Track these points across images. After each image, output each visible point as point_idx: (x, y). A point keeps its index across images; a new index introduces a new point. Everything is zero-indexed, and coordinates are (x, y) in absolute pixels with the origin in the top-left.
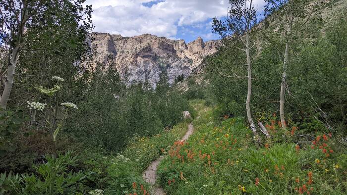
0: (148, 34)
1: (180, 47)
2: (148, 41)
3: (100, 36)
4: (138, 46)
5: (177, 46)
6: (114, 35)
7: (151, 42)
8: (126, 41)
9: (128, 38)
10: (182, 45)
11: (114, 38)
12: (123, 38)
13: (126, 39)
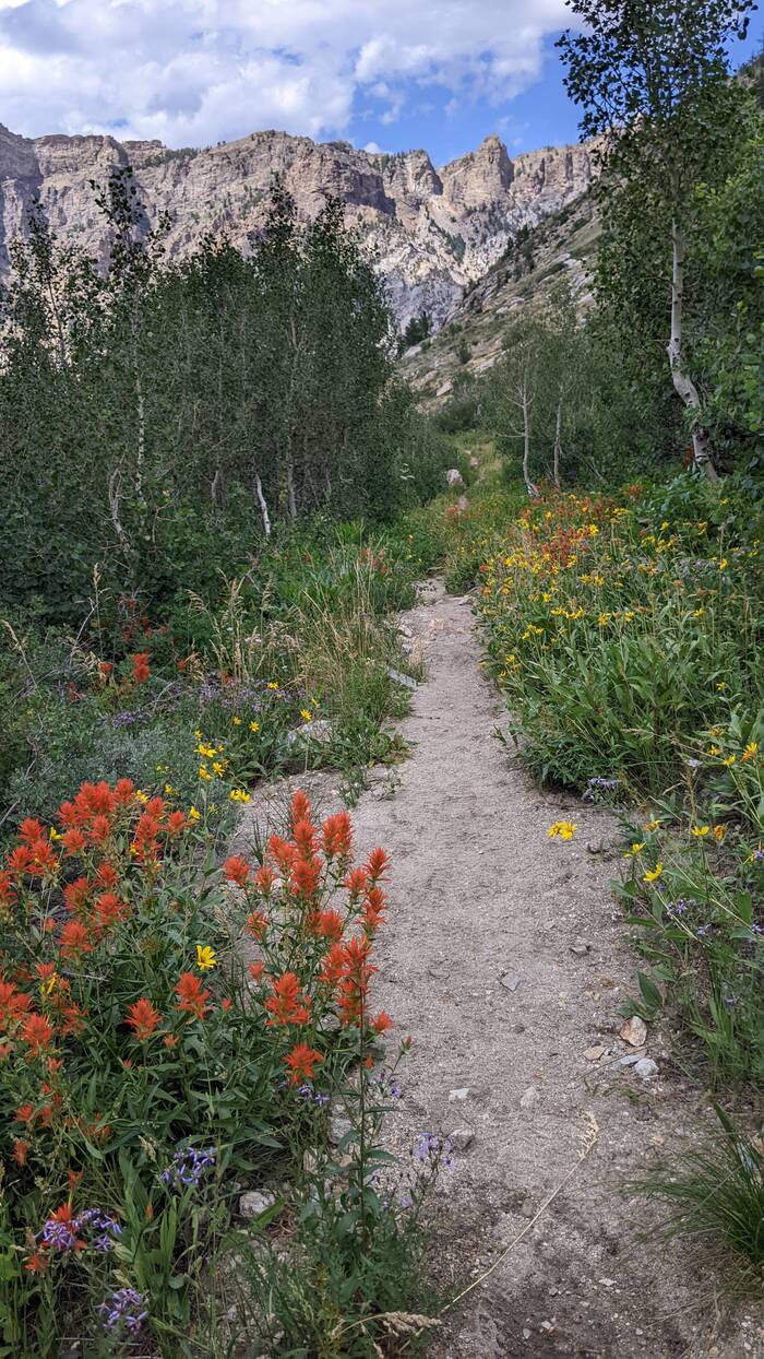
0: (273, 134)
1: (412, 186)
2: (277, 166)
3: (77, 151)
4: (236, 188)
5: (397, 182)
6: (133, 145)
7: (289, 165)
8: (184, 168)
9: (193, 154)
10: (418, 177)
11: (136, 157)
12: (170, 155)
13: (182, 159)
